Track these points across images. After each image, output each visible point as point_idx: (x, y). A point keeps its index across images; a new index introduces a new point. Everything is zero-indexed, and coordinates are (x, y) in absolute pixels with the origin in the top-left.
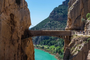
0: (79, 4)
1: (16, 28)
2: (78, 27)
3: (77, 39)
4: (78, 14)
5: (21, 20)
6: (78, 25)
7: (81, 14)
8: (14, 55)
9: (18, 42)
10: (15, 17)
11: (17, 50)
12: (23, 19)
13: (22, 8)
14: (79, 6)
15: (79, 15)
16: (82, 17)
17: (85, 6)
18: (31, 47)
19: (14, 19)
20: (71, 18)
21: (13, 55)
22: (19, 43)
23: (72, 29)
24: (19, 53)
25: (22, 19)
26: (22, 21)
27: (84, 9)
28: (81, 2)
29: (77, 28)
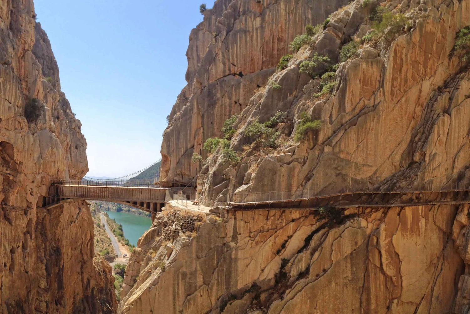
0: (191, 117)
1: (21, 177)
2: (187, 177)
3: (166, 219)
4: (186, 144)
5: (39, 158)
6: (187, 173)
7: (196, 144)
8: (8, 250)
9: (26, 214)
10: (15, 150)
11: (21, 235)
12: (44, 156)
13: (41, 129)
14: (188, 121)
15: (189, 146)
16: (198, 150)
17: (205, 123)
18: (86, 225)
19: (15, 155)
20: (168, 153)
21: (5, 249)
22: (29, 216)
23: (171, 185)
24: (31, 244)
25: (41, 156)
26: (42, 161)
27: (202, 131)
28: (195, 110)
29: (184, 181)
